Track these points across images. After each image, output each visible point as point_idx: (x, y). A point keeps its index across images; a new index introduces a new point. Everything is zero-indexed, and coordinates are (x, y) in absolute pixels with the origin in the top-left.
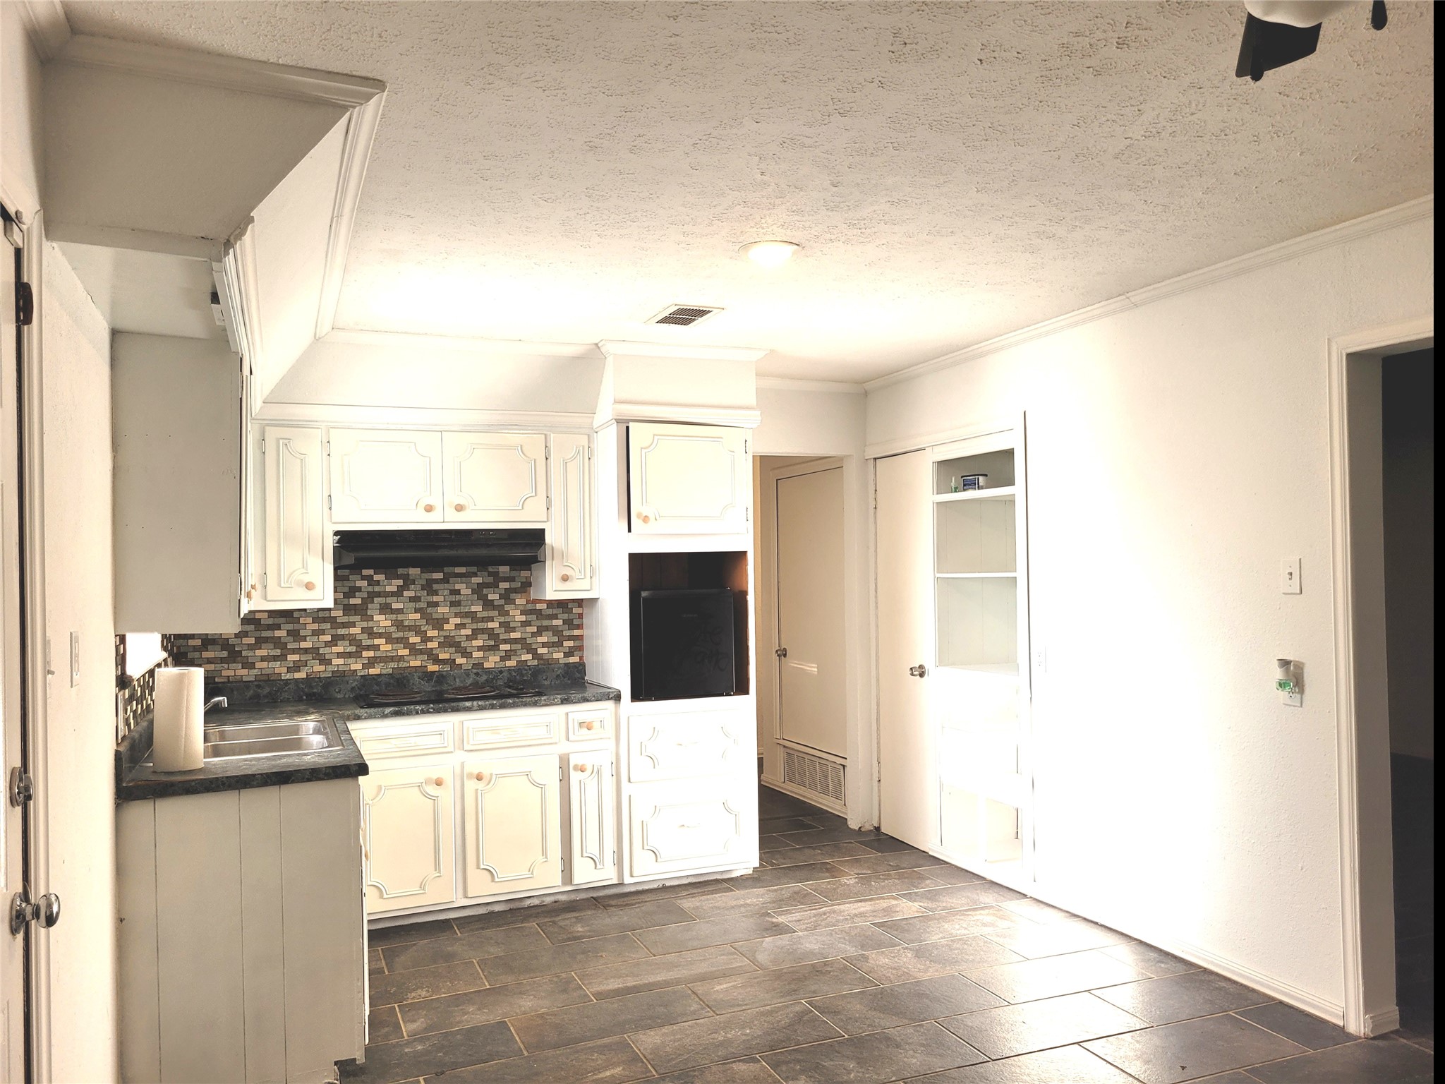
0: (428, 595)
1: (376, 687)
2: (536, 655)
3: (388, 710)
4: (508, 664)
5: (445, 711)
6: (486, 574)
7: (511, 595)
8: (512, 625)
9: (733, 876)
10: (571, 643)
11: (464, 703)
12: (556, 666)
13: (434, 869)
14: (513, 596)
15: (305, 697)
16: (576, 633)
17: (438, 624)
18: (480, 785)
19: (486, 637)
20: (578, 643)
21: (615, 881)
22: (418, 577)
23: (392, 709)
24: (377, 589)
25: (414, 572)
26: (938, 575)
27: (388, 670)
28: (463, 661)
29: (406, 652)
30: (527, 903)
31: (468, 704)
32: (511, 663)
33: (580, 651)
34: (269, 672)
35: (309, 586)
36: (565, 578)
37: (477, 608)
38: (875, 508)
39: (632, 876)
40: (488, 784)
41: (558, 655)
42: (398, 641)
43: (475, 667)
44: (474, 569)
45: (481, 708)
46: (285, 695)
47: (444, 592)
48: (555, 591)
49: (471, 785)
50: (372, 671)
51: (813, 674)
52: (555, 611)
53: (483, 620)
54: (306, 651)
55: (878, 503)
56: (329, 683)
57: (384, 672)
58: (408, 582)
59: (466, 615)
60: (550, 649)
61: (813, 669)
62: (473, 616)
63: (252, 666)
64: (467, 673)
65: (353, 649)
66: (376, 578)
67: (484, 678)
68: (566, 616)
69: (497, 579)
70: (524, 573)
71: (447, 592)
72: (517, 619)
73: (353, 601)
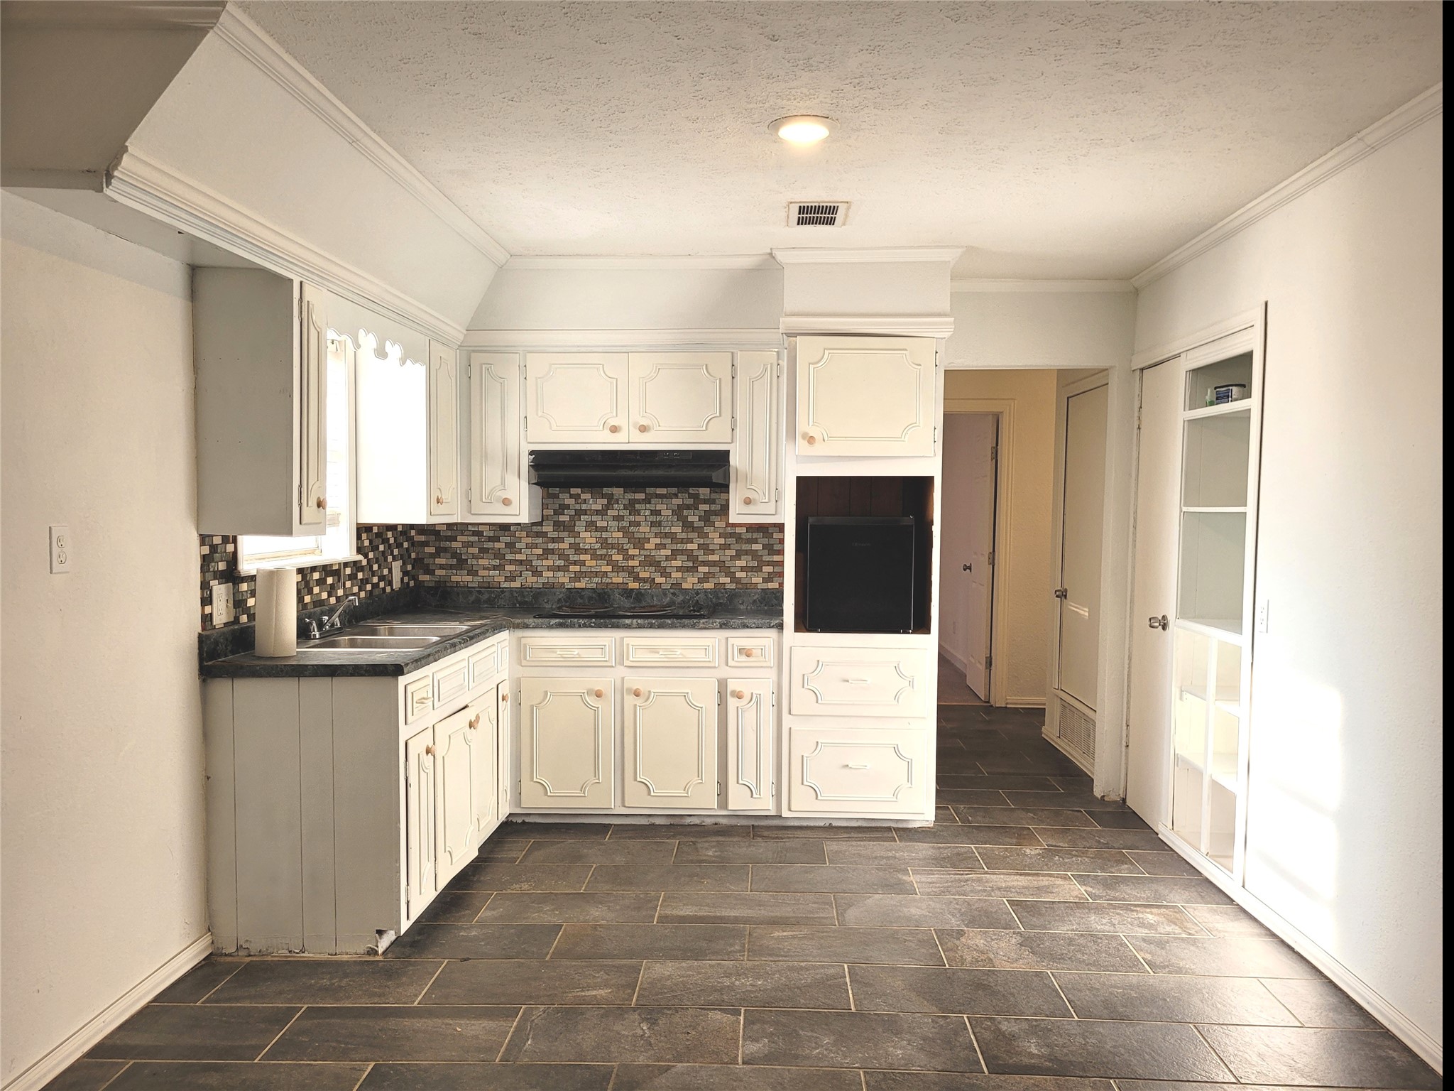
0: (630, 515)
1: (580, 601)
2: (734, 579)
3: (553, 621)
4: (706, 586)
5: (606, 627)
6: (687, 495)
7: (711, 517)
8: (711, 547)
9: (910, 826)
10: (770, 569)
11: (624, 620)
12: (753, 591)
13: (594, 775)
14: (713, 518)
15: (518, 605)
16: (776, 558)
17: (640, 543)
18: (639, 701)
19: (685, 558)
20: (777, 569)
21: (773, 813)
22: (621, 497)
23: (557, 620)
24: (584, 507)
25: (618, 491)
26: (1185, 509)
27: (592, 585)
28: (662, 580)
29: (609, 568)
30: (688, 821)
31: (628, 621)
32: (709, 586)
33: (780, 577)
34: (490, 579)
35: (506, 502)
36: (748, 502)
37: (677, 530)
38: (1139, 428)
39: (790, 810)
40: (646, 702)
41: (757, 580)
42: (602, 557)
43: (673, 587)
44: (674, 490)
45: (640, 627)
46: (501, 602)
47: (644, 513)
48: (738, 514)
49: (630, 700)
50: (578, 585)
51: (1083, 618)
52: (755, 535)
53: (682, 541)
54: (521, 562)
55: (1142, 423)
56: (538, 593)
57: (589, 586)
58: (611, 501)
59: (666, 535)
60: (749, 574)
61: (1085, 612)
62: (672, 537)
63: (475, 573)
64: (665, 592)
65: (561, 563)
66: (583, 496)
67: (681, 598)
68: (766, 541)
69: (697, 500)
70: (723, 496)
71: (648, 513)
72: (716, 541)
73: (562, 518)
